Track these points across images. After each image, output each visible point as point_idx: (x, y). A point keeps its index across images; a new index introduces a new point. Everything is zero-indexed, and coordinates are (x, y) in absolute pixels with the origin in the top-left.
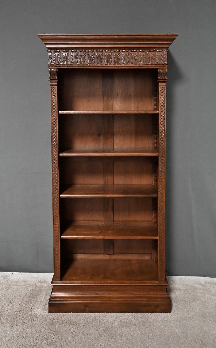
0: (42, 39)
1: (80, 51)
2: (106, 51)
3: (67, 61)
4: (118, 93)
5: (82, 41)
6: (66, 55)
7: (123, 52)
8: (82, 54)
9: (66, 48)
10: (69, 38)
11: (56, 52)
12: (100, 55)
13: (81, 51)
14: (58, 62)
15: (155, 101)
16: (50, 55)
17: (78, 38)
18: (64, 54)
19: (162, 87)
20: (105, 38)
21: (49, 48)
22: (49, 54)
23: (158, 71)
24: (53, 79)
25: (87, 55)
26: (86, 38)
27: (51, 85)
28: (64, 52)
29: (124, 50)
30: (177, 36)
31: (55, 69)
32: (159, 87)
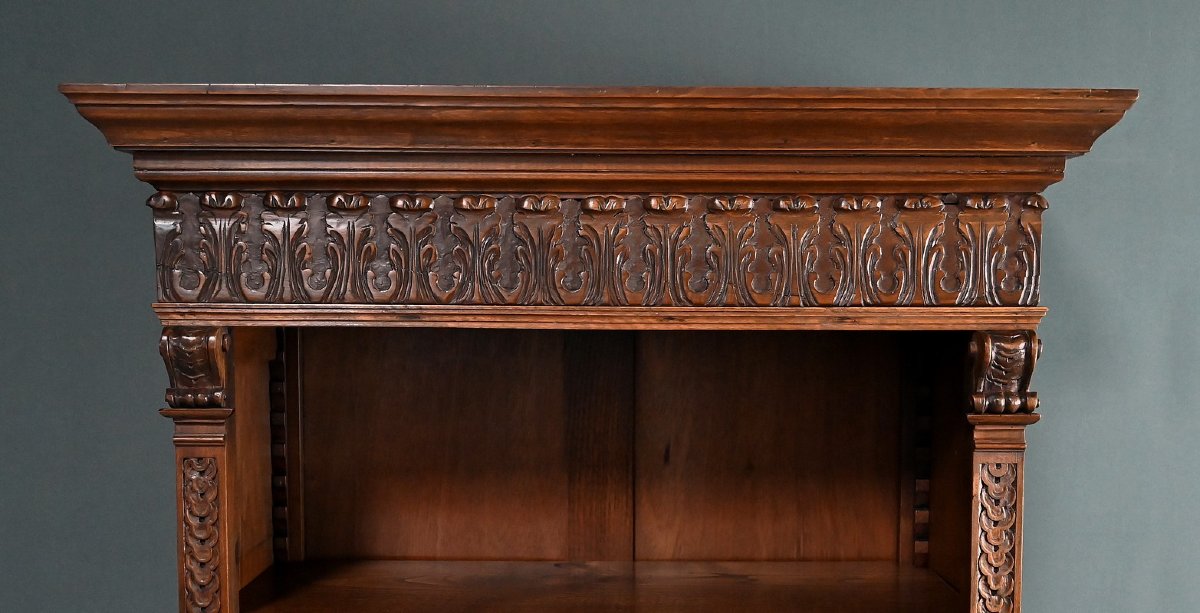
0: (99, 123)
1: (392, 202)
2: (584, 202)
3: (297, 278)
4: (667, 451)
5: (408, 137)
6: (286, 230)
7: (714, 210)
8: (409, 225)
9: (286, 186)
10: (312, 113)
11: (215, 210)
12: (539, 232)
13: (400, 203)
14: (234, 280)
15: (921, 507)
16: (173, 233)
17: (371, 115)
18: (276, 226)
19: (999, 466)
20: (582, 115)
21: (161, 184)
22: (164, 225)
23: (974, 348)
24: (197, 405)
25: (446, 232)
26: (435, 115)
27: (178, 444)
28: (274, 209)
29: (720, 196)
30: (1126, 97)
31: (211, 330)
32: (979, 458)
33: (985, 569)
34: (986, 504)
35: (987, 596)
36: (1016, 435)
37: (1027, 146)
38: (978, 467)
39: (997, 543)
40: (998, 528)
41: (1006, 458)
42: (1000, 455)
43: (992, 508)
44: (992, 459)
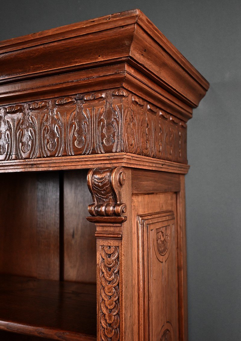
4: (73, 233)
19: (109, 247)
33: (104, 311)
34: (104, 270)
35: (105, 326)
36: (117, 230)
37: (97, 58)
38: (99, 248)
39: (110, 294)
40: (110, 285)
41: (113, 243)
42: (109, 241)
43: (107, 272)
44: (106, 243)
